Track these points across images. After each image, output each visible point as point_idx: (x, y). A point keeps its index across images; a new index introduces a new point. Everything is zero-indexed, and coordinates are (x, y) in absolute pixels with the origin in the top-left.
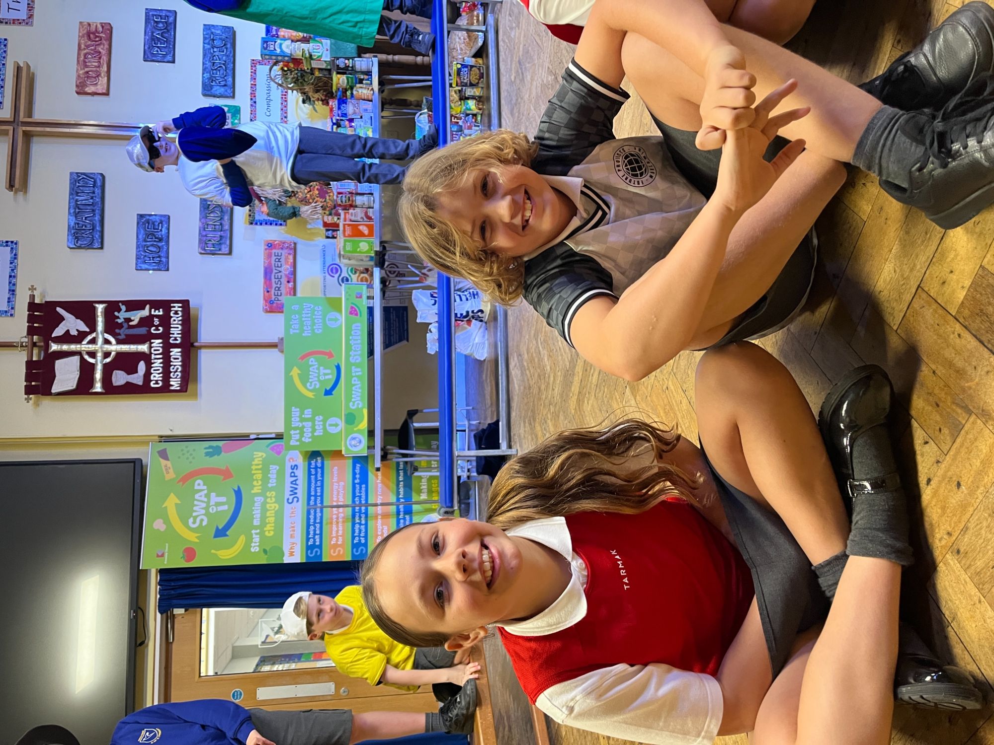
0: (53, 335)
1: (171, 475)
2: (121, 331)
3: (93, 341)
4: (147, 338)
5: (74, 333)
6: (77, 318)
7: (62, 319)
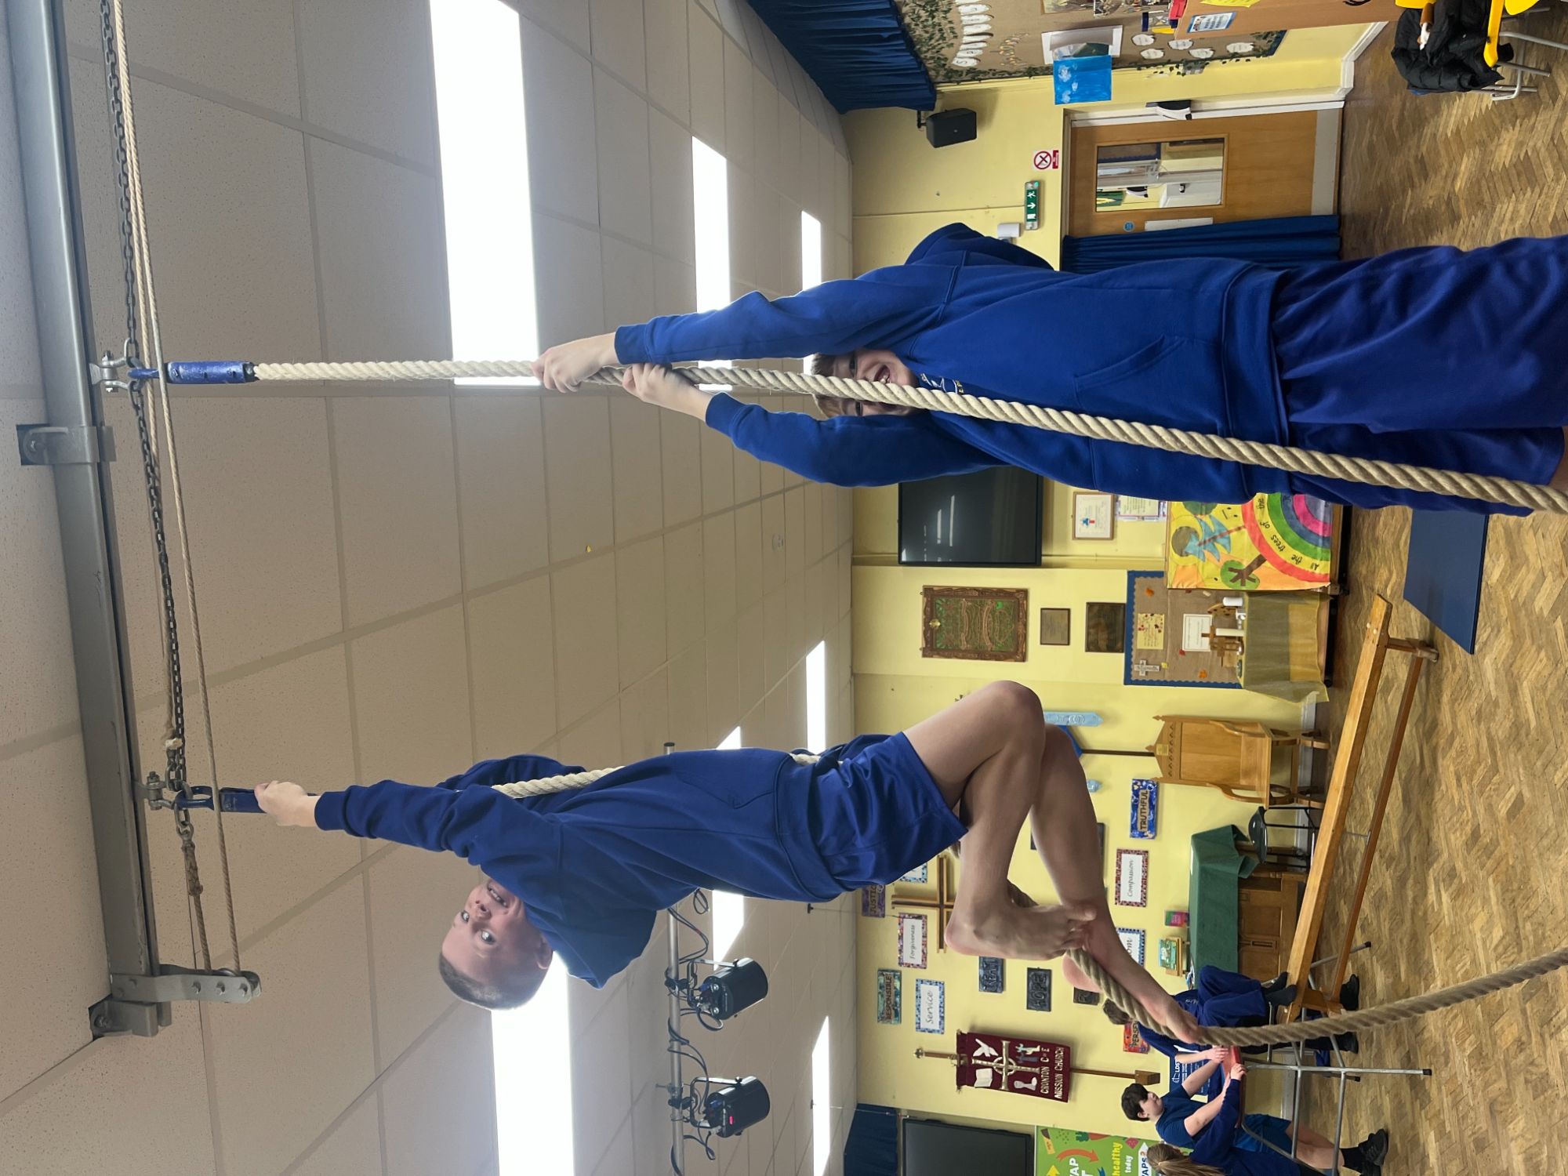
0: (974, 1055)
1: (1052, 1151)
2: (1020, 1058)
3: (1001, 1062)
4: (1040, 1064)
5: (987, 1055)
6: (989, 1046)
7: (980, 1046)
